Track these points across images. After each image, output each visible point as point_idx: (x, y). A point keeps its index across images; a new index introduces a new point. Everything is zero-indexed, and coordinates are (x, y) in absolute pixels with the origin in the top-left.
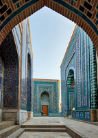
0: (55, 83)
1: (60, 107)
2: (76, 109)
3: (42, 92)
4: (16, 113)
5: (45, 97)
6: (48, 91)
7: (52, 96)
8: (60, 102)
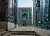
0: (30, 9)
1: (32, 21)
2: (41, 22)
3: (23, 14)
4: (6, 24)
5: (25, 16)
6: (26, 13)
7: (28, 16)
8: (33, 19)
